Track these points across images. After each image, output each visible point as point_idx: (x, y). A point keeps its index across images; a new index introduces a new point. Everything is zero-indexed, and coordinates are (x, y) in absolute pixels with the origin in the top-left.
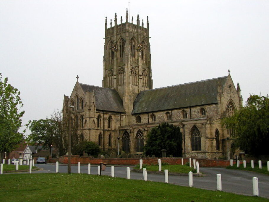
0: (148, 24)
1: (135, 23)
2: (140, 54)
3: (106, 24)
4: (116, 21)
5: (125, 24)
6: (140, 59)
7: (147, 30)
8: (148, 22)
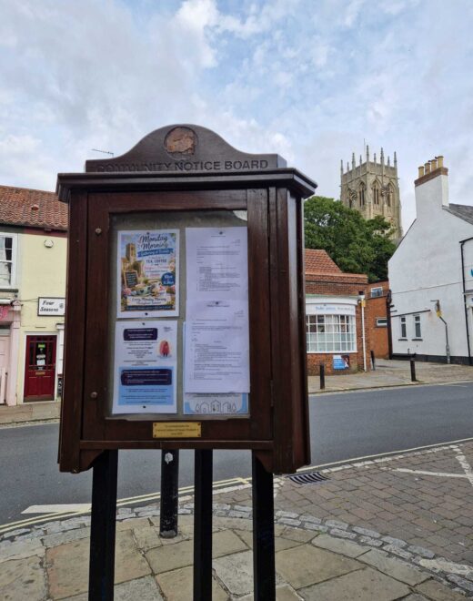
0: (395, 161)
1: (378, 161)
2: (385, 199)
3: (342, 169)
4: (353, 162)
5: (365, 164)
6: (386, 205)
7: (394, 169)
8: (395, 158)
